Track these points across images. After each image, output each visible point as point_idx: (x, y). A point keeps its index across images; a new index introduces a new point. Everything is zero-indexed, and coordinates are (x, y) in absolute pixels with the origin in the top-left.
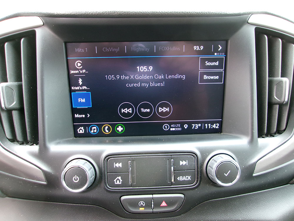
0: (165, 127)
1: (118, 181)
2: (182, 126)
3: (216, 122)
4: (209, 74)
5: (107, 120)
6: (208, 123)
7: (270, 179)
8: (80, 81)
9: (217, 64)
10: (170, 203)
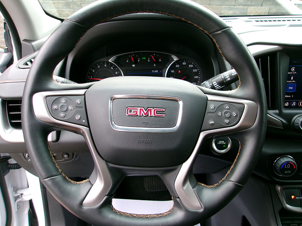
8: (292, 78)
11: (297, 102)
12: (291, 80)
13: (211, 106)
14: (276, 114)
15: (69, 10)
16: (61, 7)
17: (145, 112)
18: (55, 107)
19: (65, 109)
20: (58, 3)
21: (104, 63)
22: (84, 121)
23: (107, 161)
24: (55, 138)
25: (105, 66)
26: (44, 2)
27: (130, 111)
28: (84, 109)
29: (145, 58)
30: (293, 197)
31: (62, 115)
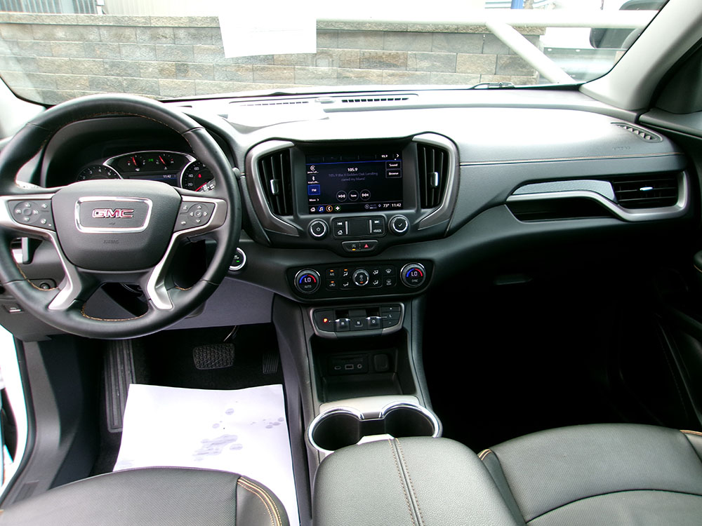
0: (367, 207)
1: (340, 233)
2: (377, 206)
3: (399, 203)
4: (392, 172)
5: (329, 203)
6: (394, 203)
7: (429, 232)
8: (313, 178)
9: (397, 165)
10: (370, 245)
11: (325, 207)
12: (312, 181)
13: (184, 207)
14: (291, 220)
15: (94, 61)
16: (75, 53)
17: (113, 213)
18: (18, 211)
19: (30, 213)
20: (68, 44)
21: (97, 167)
22: (50, 225)
23: (76, 266)
24: (26, 259)
25: (100, 170)
26: (37, 43)
27: (97, 213)
28: (50, 213)
29: (152, 160)
30: (325, 320)
31: (26, 219)
